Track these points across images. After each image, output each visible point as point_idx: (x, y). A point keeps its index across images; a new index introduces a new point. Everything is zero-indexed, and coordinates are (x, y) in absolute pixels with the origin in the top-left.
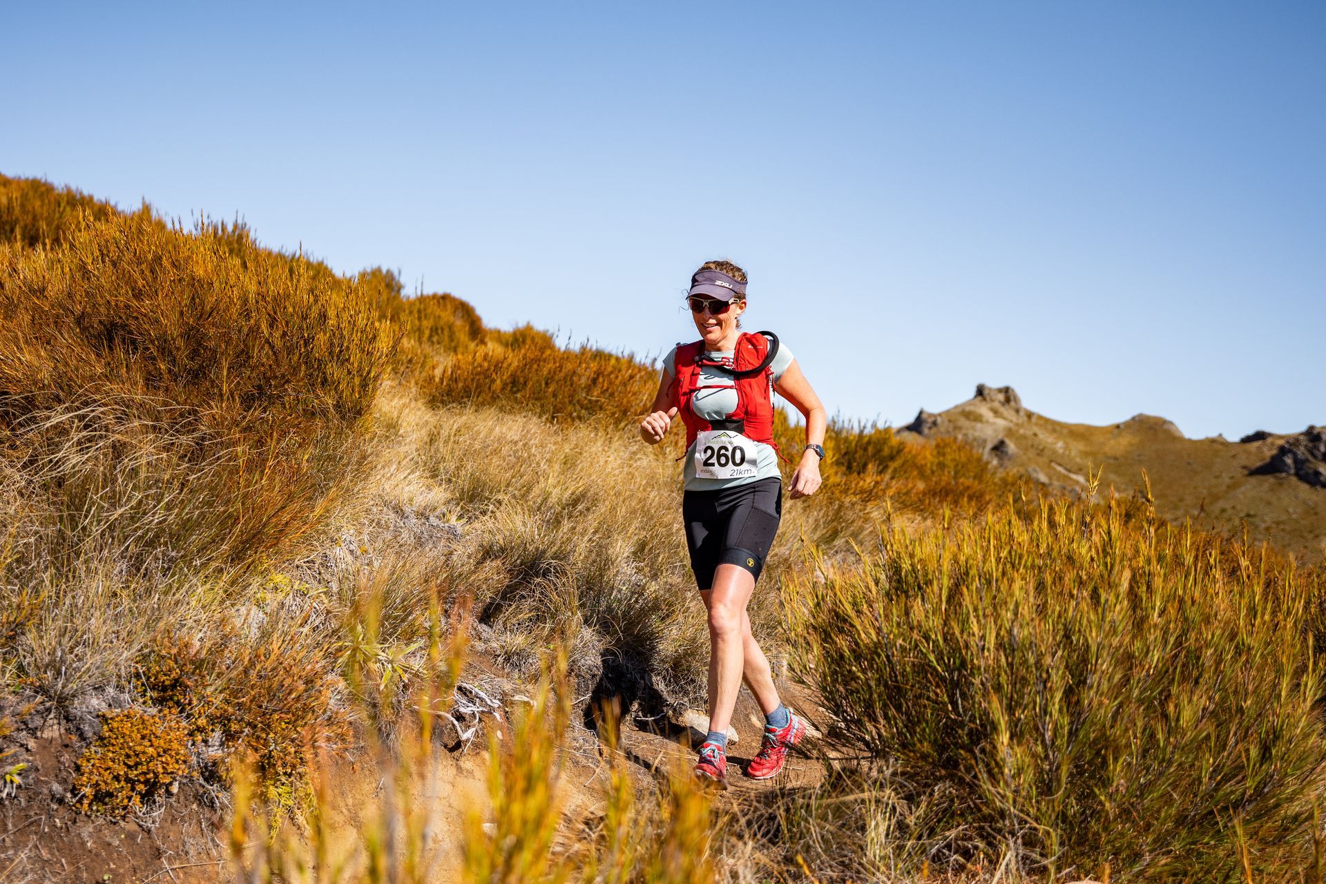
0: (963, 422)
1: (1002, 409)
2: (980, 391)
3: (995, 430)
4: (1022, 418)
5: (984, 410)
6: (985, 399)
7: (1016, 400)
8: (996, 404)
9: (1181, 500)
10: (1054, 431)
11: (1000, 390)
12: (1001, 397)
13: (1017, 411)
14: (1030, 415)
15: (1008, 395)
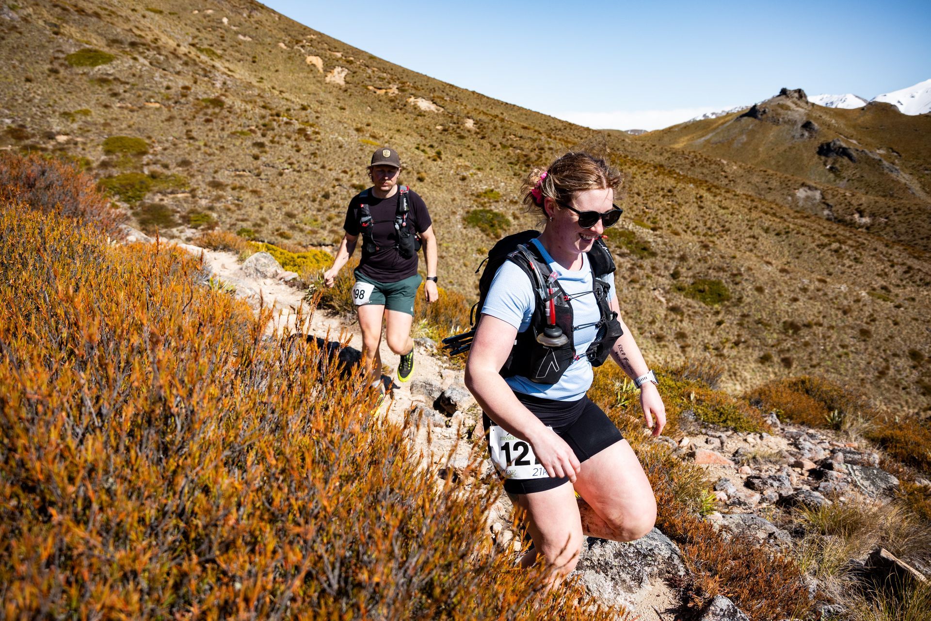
0: (780, 111)
1: (798, 102)
2: (784, 92)
3: (800, 115)
4: (810, 108)
5: (789, 103)
6: (788, 97)
7: (806, 97)
8: (795, 99)
9: (919, 153)
10: (826, 113)
11: (795, 91)
12: (796, 95)
13: (807, 102)
14: (813, 104)
15: (800, 93)
